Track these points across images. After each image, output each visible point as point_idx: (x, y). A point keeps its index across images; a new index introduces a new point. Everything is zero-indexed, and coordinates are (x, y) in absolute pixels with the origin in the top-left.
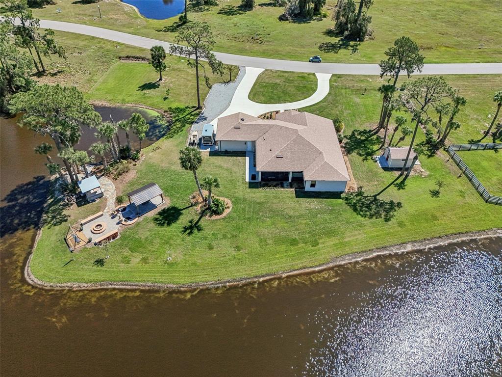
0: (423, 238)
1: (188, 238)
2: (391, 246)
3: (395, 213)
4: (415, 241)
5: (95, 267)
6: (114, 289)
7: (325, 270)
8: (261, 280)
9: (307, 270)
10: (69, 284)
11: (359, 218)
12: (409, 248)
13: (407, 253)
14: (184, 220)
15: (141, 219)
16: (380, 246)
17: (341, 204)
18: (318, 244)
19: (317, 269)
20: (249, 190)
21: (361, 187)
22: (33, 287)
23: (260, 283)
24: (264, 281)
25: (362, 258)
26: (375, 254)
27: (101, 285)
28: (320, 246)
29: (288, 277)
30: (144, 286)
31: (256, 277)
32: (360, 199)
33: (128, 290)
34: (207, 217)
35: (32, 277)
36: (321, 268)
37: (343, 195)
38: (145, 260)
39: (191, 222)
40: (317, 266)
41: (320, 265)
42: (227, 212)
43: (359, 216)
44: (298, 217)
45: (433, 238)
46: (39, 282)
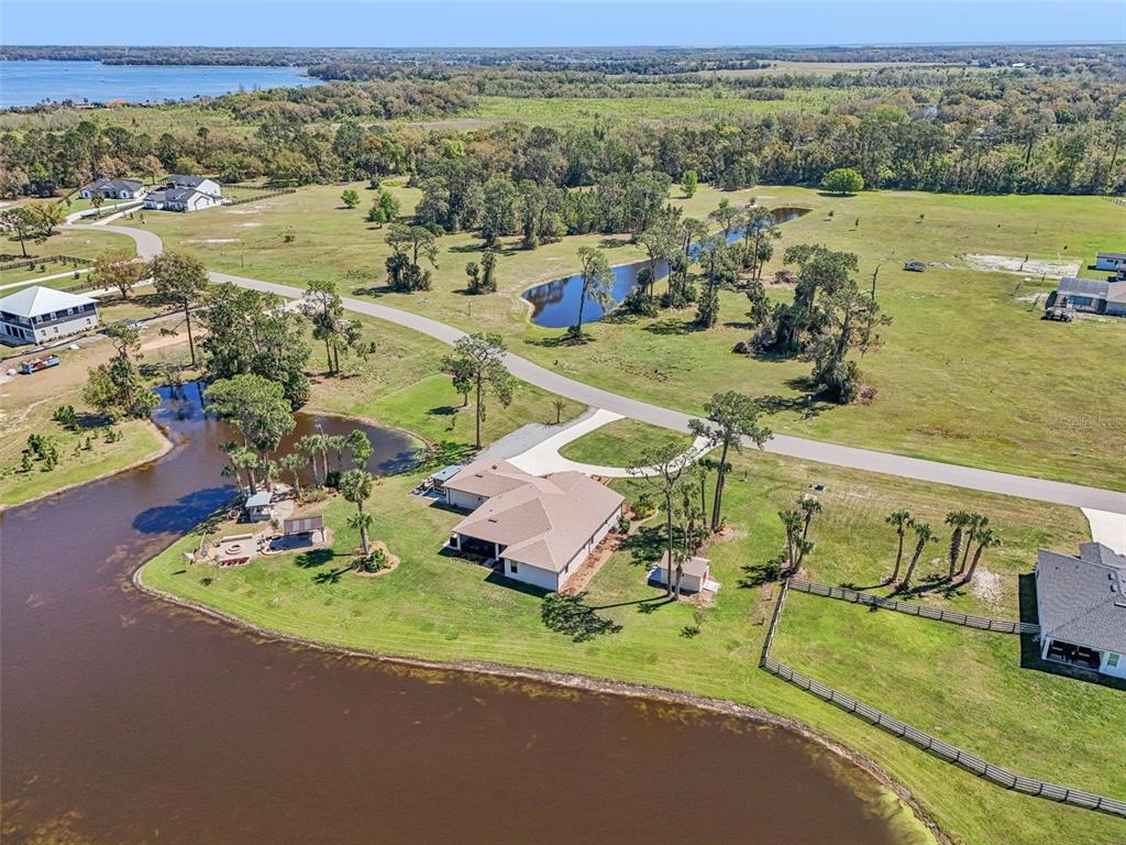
0: (606, 677)
1: (314, 587)
2: (549, 671)
3: (598, 636)
4: (590, 678)
5: (199, 585)
6: (198, 611)
7: (437, 669)
8: (353, 654)
9: (414, 663)
10: (164, 593)
11: (542, 626)
12: (575, 682)
13: (566, 687)
14: (326, 568)
15: (285, 553)
16: (534, 667)
17: (534, 604)
18: (455, 639)
19: (427, 665)
20: (435, 556)
21: (586, 593)
22: (133, 586)
23: (347, 656)
24: (353, 656)
25: (496, 673)
26: (518, 674)
27: (191, 603)
28: (457, 641)
29: (385, 661)
30: (228, 618)
31: (348, 649)
32: (568, 606)
33: (210, 617)
34: (355, 572)
35: (140, 576)
36: (433, 666)
37: (549, 595)
38: (250, 594)
39: (333, 571)
40: (430, 662)
41: (434, 662)
42: (382, 572)
43: (544, 624)
44: (464, 602)
45: (620, 682)
46: (141, 582)
